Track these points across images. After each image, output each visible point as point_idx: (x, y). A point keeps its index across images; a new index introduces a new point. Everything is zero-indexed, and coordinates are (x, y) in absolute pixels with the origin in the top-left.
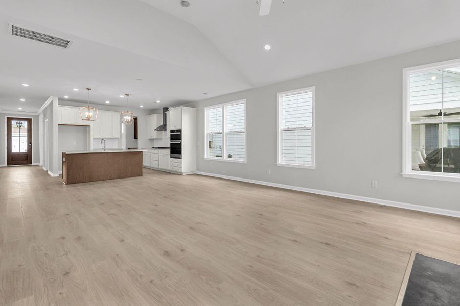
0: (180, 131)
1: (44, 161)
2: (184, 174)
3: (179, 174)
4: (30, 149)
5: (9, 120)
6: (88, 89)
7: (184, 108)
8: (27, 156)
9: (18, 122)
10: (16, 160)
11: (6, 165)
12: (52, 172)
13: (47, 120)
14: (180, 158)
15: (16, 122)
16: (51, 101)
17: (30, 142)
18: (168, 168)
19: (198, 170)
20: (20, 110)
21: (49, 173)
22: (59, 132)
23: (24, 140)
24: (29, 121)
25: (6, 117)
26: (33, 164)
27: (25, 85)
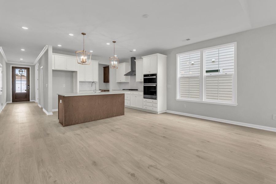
0: (155, 75)
1: (40, 100)
2: (158, 113)
3: (154, 113)
4: (28, 90)
5: (14, 68)
6: (83, 34)
7: (159, 55)
8: (26, 96)
9: (20, 70)
10: (18, 98)
11: (11, 102)
12: (48, 111)
13: (42, 67)
14: (156, 99)
15: (19, 70)
16: (46, 49)
17: (28, 85)
18: (141, 107)
19: (167, 109)
20: (21, 61)
21: (44, 110)
22: (53, 76)
23: (24, 83)
24: (28, 69)
25: (11, 66)
26: (31, 101)
27: (25, 28)
